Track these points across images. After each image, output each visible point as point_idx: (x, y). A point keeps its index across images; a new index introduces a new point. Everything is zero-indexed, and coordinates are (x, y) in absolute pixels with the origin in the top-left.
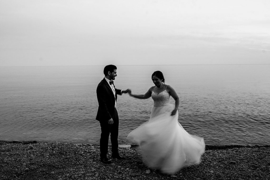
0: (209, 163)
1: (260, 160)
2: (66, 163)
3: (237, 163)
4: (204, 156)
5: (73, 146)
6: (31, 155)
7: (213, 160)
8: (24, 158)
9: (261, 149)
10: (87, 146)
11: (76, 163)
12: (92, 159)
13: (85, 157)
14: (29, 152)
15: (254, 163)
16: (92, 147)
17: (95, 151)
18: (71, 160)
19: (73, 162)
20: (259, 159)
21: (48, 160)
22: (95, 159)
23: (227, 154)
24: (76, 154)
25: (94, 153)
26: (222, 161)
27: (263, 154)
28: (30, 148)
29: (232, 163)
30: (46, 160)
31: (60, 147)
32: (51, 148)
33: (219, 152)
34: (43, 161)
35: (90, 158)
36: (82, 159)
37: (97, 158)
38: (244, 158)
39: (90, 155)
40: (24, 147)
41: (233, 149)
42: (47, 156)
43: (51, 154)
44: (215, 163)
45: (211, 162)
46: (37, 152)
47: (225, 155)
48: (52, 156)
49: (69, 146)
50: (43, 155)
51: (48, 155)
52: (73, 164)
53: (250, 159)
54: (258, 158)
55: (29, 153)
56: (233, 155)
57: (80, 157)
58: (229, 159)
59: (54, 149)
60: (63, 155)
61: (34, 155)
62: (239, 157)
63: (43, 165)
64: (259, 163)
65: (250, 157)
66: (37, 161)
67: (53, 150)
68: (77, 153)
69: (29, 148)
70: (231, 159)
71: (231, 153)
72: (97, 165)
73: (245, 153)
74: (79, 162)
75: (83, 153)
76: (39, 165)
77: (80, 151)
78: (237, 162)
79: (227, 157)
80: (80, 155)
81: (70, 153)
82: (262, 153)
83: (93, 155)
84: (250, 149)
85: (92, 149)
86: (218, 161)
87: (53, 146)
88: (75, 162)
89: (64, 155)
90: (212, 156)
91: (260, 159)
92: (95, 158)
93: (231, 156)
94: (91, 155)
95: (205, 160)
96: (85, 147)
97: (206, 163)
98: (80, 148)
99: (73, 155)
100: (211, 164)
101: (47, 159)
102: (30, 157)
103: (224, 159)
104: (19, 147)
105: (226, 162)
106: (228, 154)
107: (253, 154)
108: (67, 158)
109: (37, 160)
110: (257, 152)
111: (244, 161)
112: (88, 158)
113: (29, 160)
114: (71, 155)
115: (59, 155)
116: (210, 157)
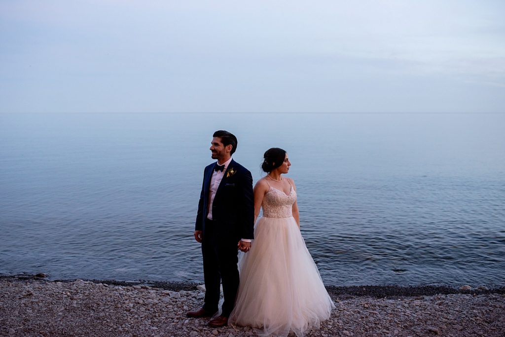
0: (385, 331)
1: (486, 324)
2: (97, 328)
3: (442, 330)
4: (376, 314)
5: (113, 291)
6: (28, 311)
7: (392, 324)
8: (12, 317)
9: (491, 299)
10: (142, 290)
11: (116, 329)
12: (150, 321)
13: (136, 316)
14: (25, 304)
15: (474, 333)
16: (152, 291)
17: (156, 301)
18: (107, 322)
19: (111, 327)
20: (486, 322)
21: (60, 321)
22: (156, 320)
23: (421, 310)
24: (118, 308)
25: (154, 307)
26: (411, 326)
27: (494, 311)
28: (27, 295)
29: (430, 331)
30: (56, 322)
31: (87, 292)
32: (69, 294)
33: (406, 305)
34: (50, 324)
35: (146, 317)
36: (129, 319)
37: (159, 316)
38: (456, 319)
39: (146, 310)
40: (14, 292)
41: (434, 296)
42: (60, 314)
43: (68, 308)
44: (396, 332)
45: (388, 330)
46: (40, 304)
47: (417, 312)
48: (69, 312)
49: (106, 290)
50: (51, 310)
51: (61, 310)
52: (110, 330)
53: (468, 322)
54: (484, 321)
55: (23, 305)
56: (434, 313)
57: (125, 315)
58: (425, 322)
59: (75, 297)
60: (92, 309)
61: (33, 309)
62: (446, 318)
63: (51, 333)
64: (486, 331)
65: (467, 319)
66: (37, 325)
67: (72, 299)
68: (120, 306)
69: (24, 294)
70: (429, 322)
71: (429, 308)
72: (159, 332)
73: (457, 309)
74: (123, 326)
75: (131, 305)
76: (41, 333)
77: (126, 302)
78: (441, 328)
79: (421, 317)
80: (126, 310)
81: (106, 307)
82: (491, 309)
83: (151, 311)
84: (468, 298)
85: (150, 298)
86: (402, 328)
87: (72, 291)
88: (115, 327)
89: (94, 310)
90: (391, 314)
91: (489, 323)
92: (155, 316)
93: (430, 315)
94: (149, 310)
95: (376, 324)
96: (136, 291)
97: (378, 332)
98: (126, 295)
99: (112, 311)
100: (388, 333)
101: (60, 319)
102: (24, 314)
103: (416, 323)
104: (4, 292)
105: (418, 330)
106: (423, 311)
107: (474, 311)
108: (99, 319)
109: (38, 322)
110: (483, 305)
111: (455, 326)
112: (142, 317)
113: (23, 321)
114: (107, 310)
115: (84, 310)
116: (386, 318)
